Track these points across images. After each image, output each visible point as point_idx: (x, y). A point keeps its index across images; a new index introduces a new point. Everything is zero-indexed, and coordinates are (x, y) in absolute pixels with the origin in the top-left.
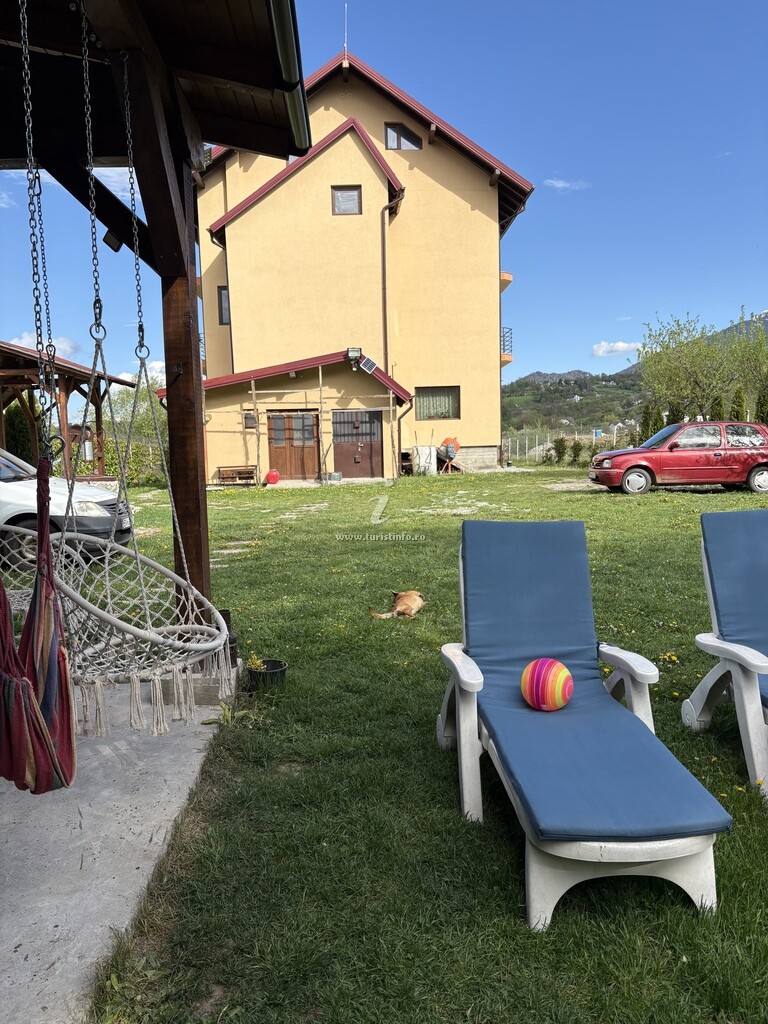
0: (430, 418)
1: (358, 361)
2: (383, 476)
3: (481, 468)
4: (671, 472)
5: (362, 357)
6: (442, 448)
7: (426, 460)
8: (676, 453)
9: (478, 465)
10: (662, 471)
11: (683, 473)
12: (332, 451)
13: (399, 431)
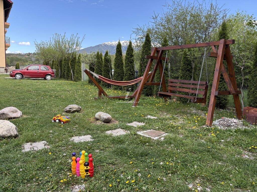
4: (27, 75)
8: (29, 71)
10: (25, 75)
11: (30, 75)
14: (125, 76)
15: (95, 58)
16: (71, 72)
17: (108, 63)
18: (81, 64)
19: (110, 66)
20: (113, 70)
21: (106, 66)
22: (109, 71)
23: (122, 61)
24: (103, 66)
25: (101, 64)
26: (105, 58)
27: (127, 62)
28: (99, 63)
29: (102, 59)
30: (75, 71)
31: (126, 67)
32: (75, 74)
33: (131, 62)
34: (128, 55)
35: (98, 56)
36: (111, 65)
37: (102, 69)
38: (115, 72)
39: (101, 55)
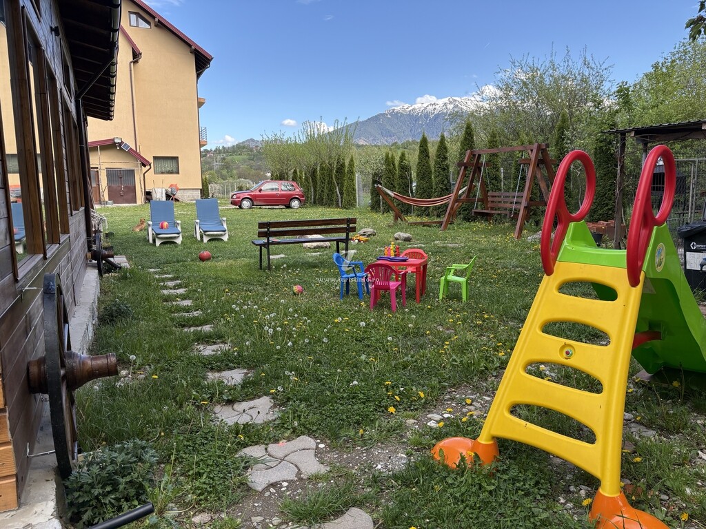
0: (162, 173)
1: (120, 144)
2: (136, 203)
3: (191, 200)
4: (260, 200)
5: (122, 142)
6: (170, 190)
7: (159, 195)
8: (262, 193)
9: (190, 198)
10: (256, 200)
11: (265, 201)
12: (107, 189)
13: (144, 180)
14: (435, 193)
15: (383, 164)
16: (336, 192)
17: (406, 171)
18: (354, 175)
19: (409, 178)
20: (414, 184)
21: (402, 177)
22: (408, 186)
23: (429, 167)
24: (397, 176)
25: (394, 174)
26: (400, 164)
27: (436, 169)
28: (390, 172)
29: (394, 165)
30: (345, 189)
31: (436, 177)
32: (345, 195)
33: (444, 169)
34: (439, 158)
35: (388, 161)
36: (411, 174)
37: (396, 183)
38: (417, 186)
39: (393, 158)
